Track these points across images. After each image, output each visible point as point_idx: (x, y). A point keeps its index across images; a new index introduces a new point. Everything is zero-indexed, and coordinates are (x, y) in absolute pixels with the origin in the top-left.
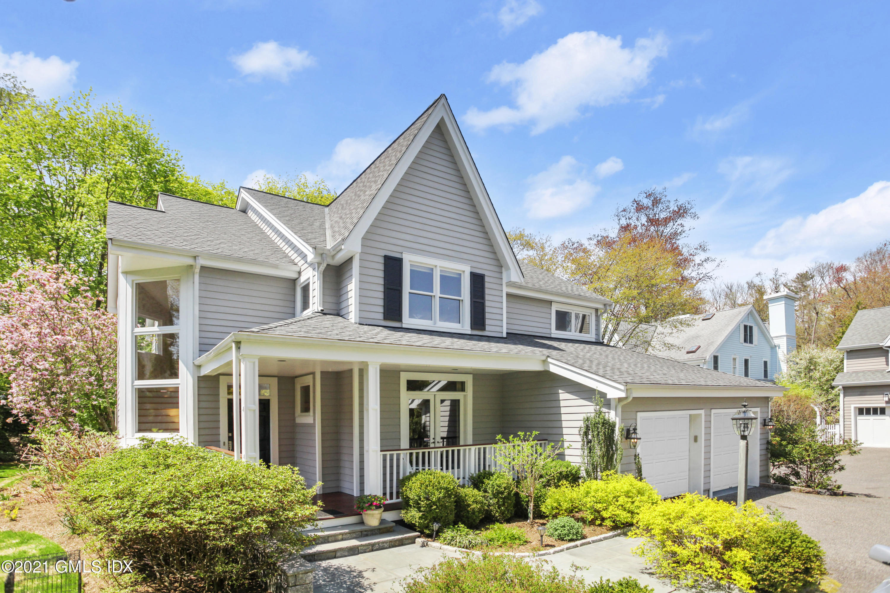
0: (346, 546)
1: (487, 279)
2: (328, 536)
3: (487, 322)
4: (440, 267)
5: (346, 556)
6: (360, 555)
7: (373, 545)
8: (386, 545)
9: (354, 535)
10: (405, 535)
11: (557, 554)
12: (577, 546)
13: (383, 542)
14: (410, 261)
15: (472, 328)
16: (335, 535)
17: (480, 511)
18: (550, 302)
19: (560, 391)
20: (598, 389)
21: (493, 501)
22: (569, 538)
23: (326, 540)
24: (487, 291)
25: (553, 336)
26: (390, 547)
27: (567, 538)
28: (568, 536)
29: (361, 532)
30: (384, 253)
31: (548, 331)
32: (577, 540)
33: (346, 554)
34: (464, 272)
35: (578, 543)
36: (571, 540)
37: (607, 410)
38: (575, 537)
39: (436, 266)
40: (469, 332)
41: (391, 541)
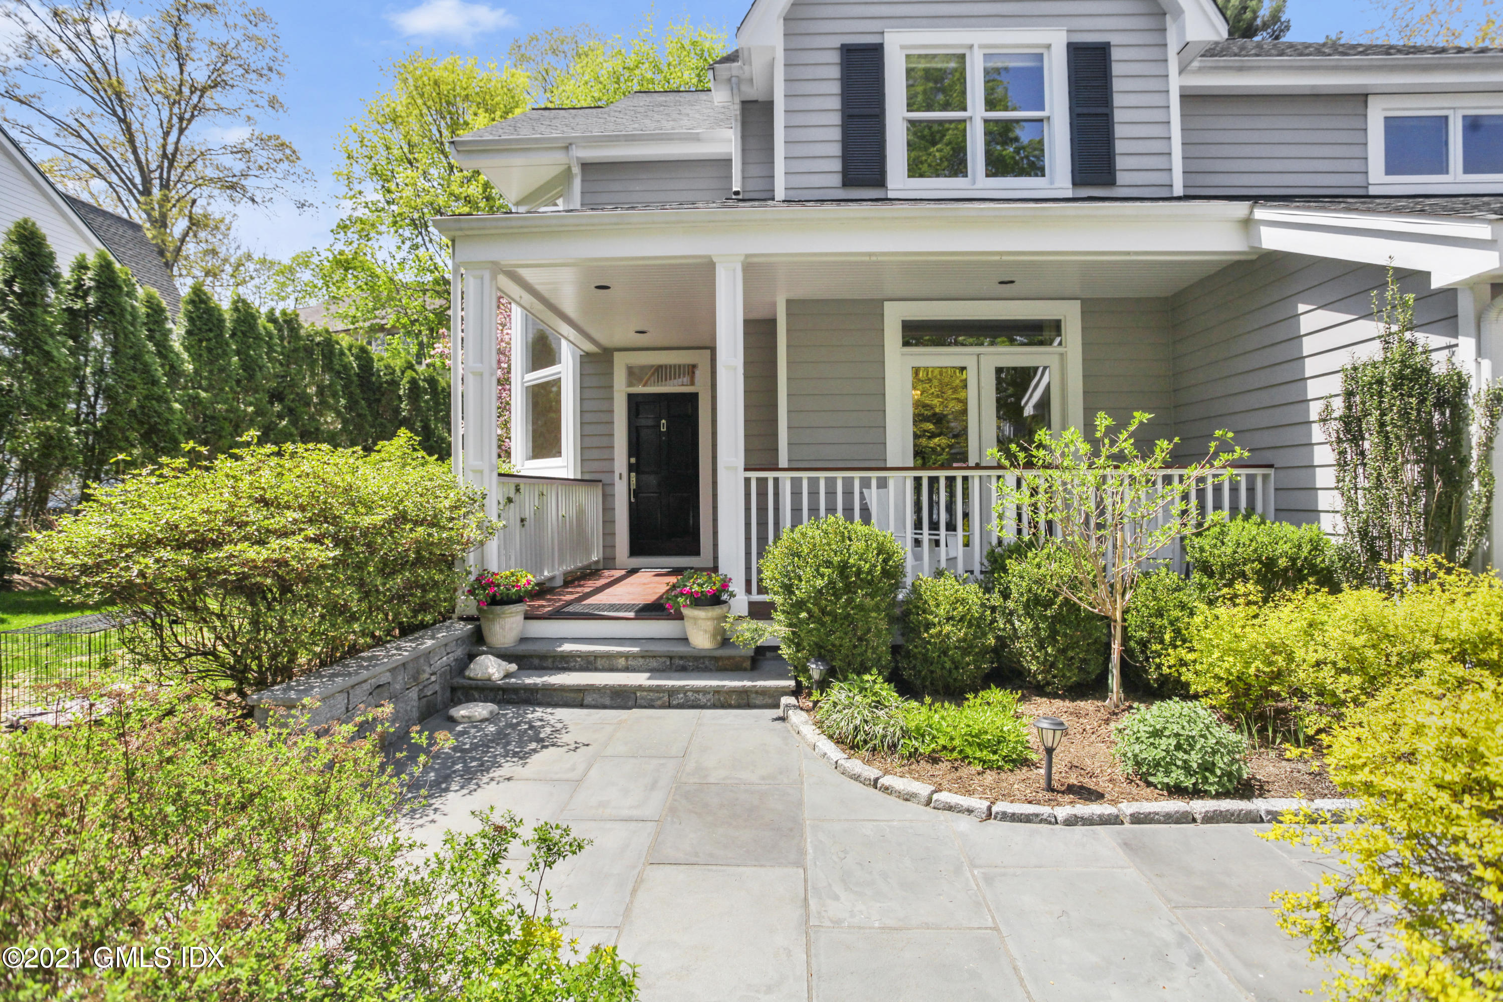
0: (604, 683)
1: (1116, 54)
2: (596, 656)
3: (1121, 163)
4: (981, 47)
5: (604, 707)
6: (636, 712)
7: (672, 692)
8: (703, 700)
9: (654, 664)
10: (760, 683)
11: (1079, 829)
12: (1187, 818)
13: (697, 691)
14: (902, 47)
15: (1075, 184)
16: (608, 656)
17: (966, 647)
18: (1361, 98)
19: (1302, 308)
20: (1396, 264)
21: (1023, 626)
22: (1171, 781)
23: (589, 663)
24: (1117, 85)
25: (1372, 191)
26: (714, 706)
27: (1159, 778)
28: (1167, 773)
29: (671, 658)
30: (837, 42)
31: (1357, 180)
32: (1196, 793)
33: (607, 701)
34: (1049, 47)
35: (1199, 806)
36: (1176, 791)
37: (1443, 341)
38: (1189, 783)
39: (971, 47)
40: (1069, 194)
41: (717, 691)
